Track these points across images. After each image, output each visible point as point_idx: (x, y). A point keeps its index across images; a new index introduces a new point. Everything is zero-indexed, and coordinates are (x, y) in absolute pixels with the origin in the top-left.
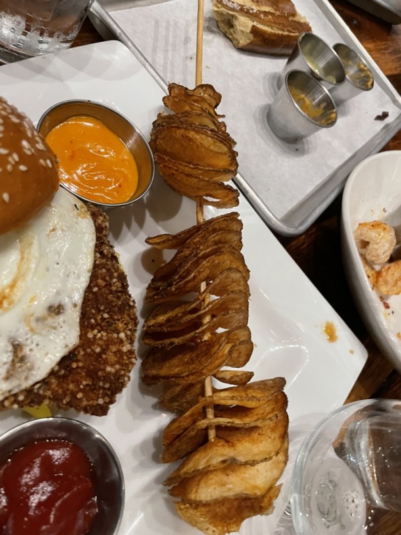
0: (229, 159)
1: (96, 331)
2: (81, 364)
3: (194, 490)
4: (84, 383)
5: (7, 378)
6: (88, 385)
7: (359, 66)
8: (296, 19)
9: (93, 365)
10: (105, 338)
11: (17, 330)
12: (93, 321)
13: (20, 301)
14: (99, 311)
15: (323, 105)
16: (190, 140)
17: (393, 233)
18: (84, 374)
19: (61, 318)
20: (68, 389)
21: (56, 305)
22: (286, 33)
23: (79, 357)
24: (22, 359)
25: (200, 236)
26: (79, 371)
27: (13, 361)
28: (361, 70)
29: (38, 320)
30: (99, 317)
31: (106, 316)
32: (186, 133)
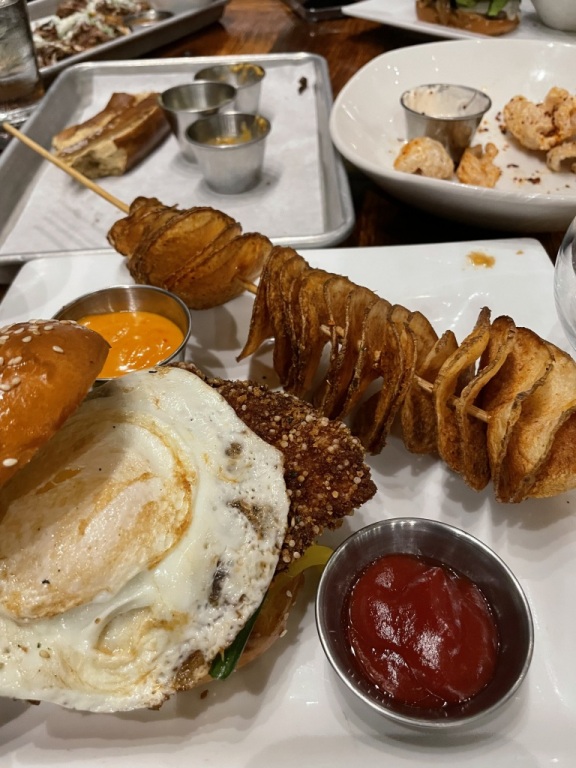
0: (221, 220)
1: (285, 437)
2: (306, 473)
3: (525, 462)
4: (327, 483)
5: (262, 536)
6: (331, 482)
7: (233, 71)
8: (139, 100)
9: (316, 462)
10: (298, 434)
11: (224, 492)
12: (272, 431)
13: (198, 468)
14: (267, 419)
15: (244, 127)
16: (174, 240)
17: (428, 139)
18: (317, 477)
19: (245, 452)
20: (320, 502)
21: (229, 446)
22: (145, 117)
23: (298, 469)
24: (255, 509)
25: (272, 289)
26: (311, 479)
27: (250, 519)
28: (239, 72)
29: (230, 470)
30: (274, 424)
31: (277, 418)
32: (165, 239)
